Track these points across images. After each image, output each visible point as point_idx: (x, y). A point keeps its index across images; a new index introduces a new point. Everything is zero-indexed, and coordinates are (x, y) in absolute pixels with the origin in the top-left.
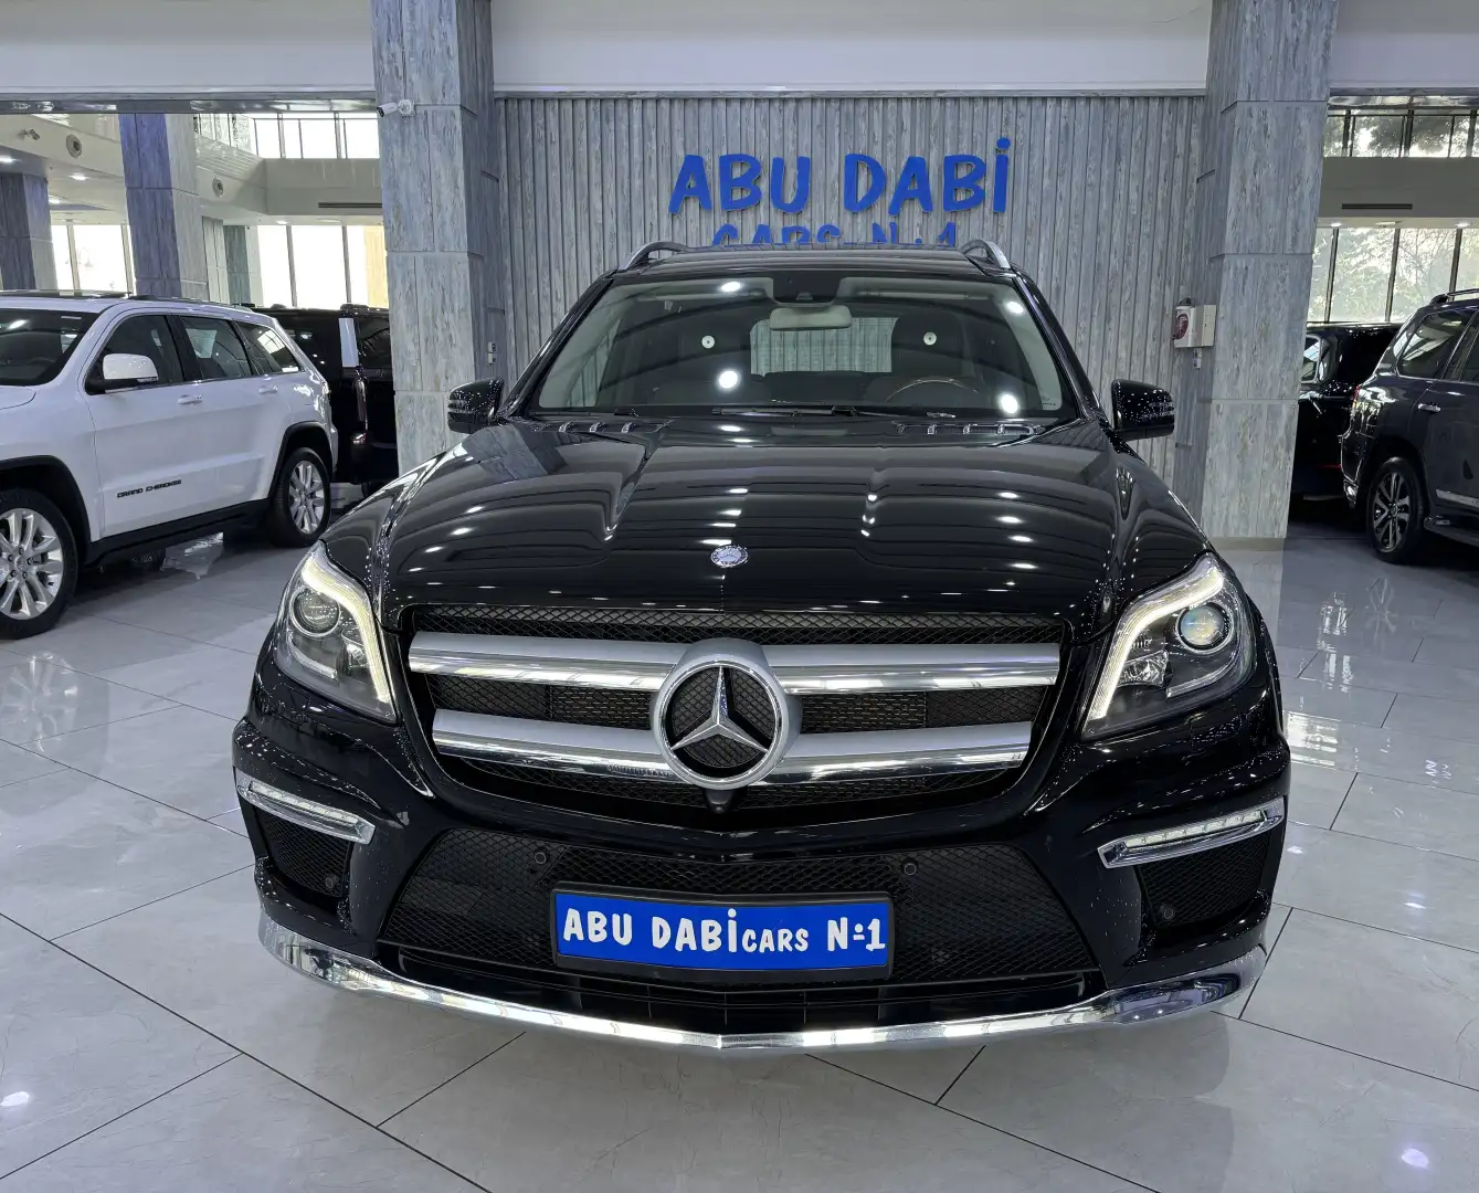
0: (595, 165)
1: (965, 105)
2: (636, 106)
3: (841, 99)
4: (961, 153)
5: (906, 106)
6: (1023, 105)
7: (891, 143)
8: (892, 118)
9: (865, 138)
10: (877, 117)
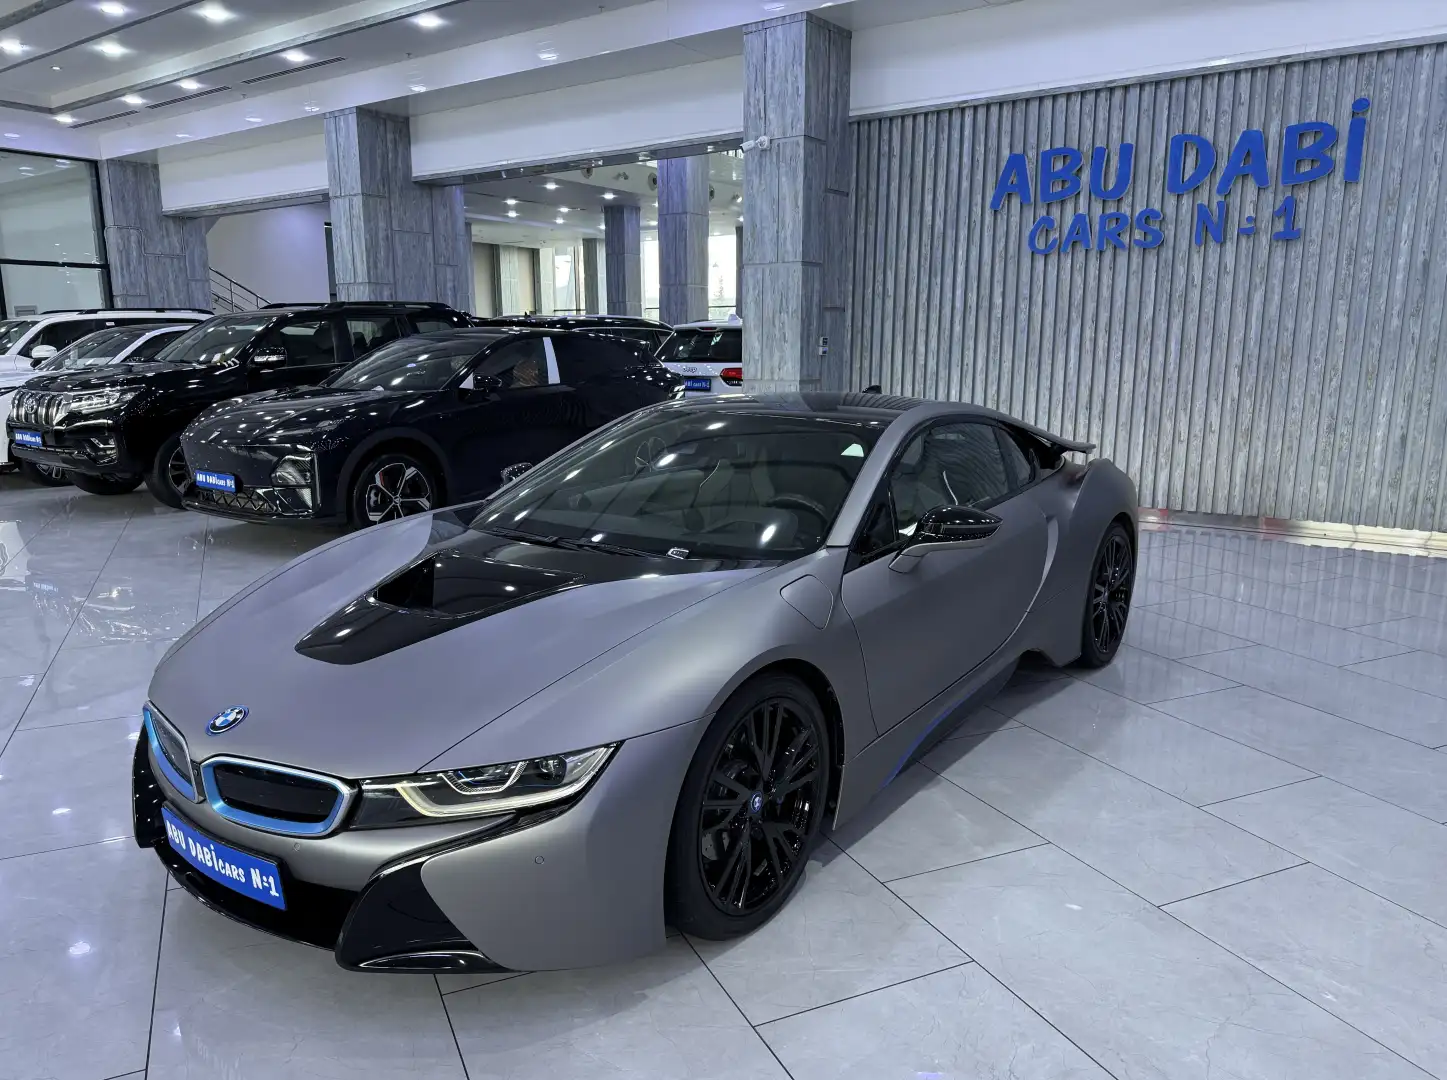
0: (929, 172)
1: (1316, 69)
2: (969, 114)
3: (1172, 81)
4: (1307, 121)
5: (1245, 78)
6: (1390, 59)
7: (1225, 119)
8: (1227, 93)
9: (1197, 117)
10: (1211, 94)
